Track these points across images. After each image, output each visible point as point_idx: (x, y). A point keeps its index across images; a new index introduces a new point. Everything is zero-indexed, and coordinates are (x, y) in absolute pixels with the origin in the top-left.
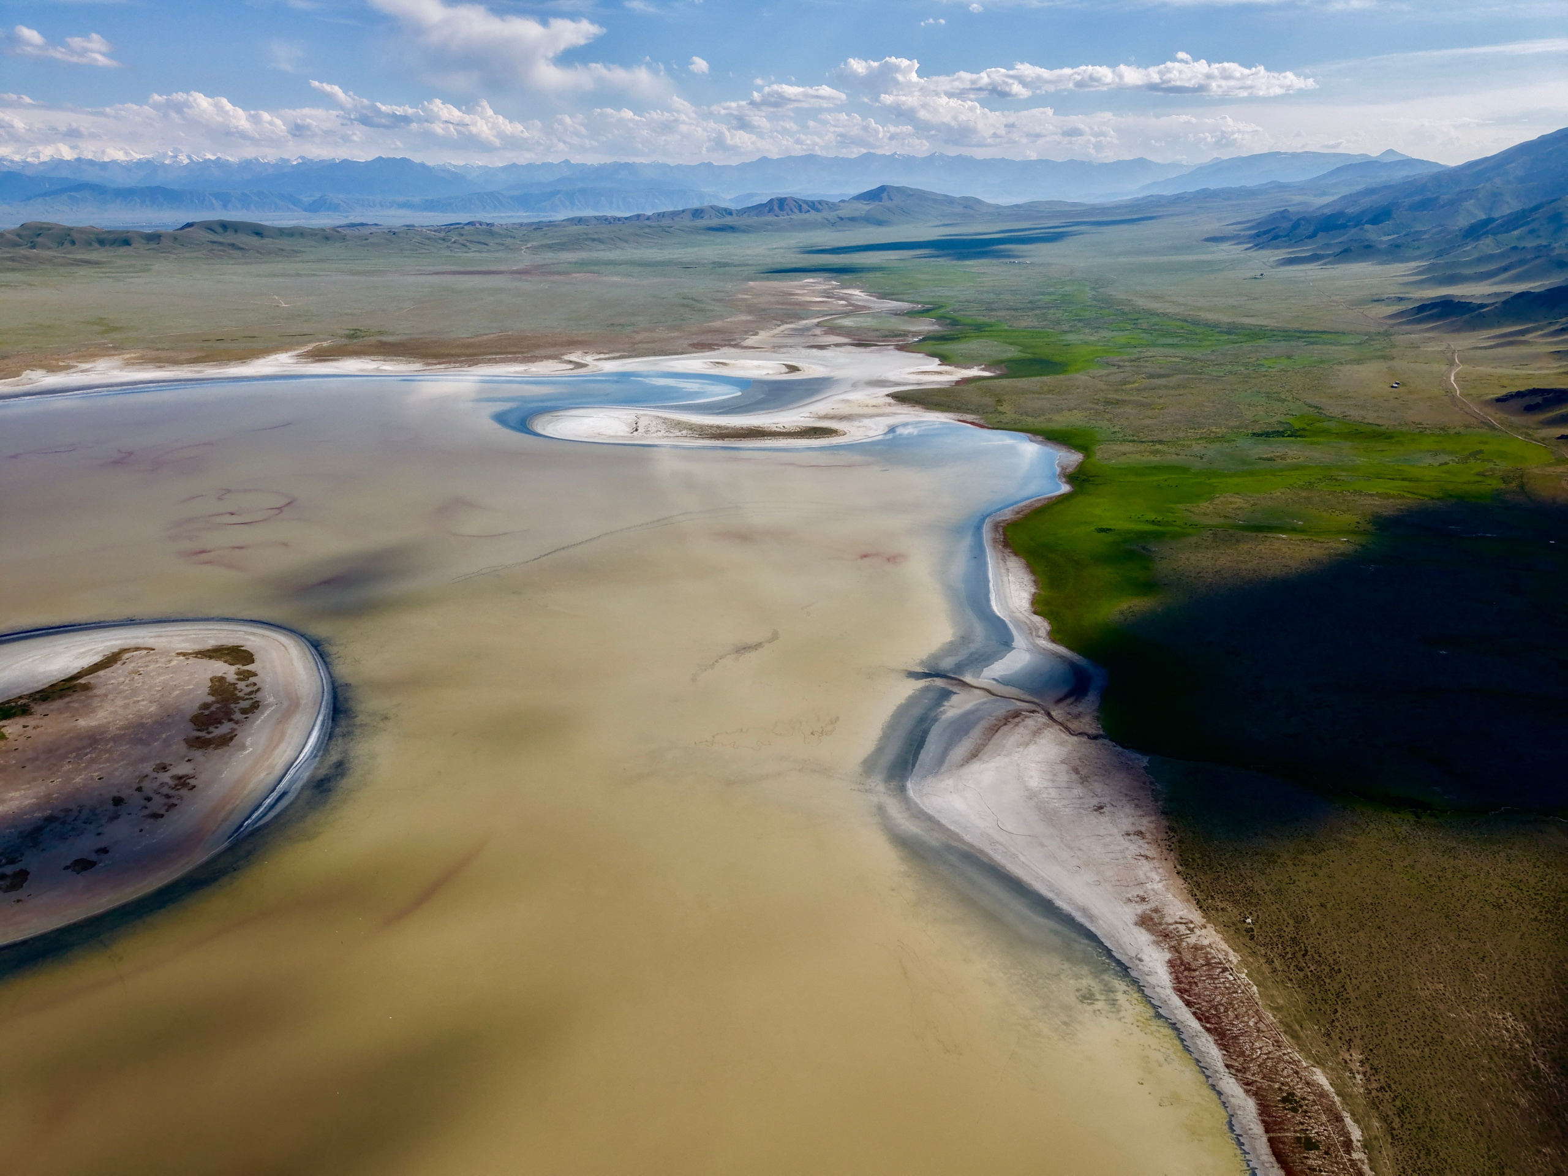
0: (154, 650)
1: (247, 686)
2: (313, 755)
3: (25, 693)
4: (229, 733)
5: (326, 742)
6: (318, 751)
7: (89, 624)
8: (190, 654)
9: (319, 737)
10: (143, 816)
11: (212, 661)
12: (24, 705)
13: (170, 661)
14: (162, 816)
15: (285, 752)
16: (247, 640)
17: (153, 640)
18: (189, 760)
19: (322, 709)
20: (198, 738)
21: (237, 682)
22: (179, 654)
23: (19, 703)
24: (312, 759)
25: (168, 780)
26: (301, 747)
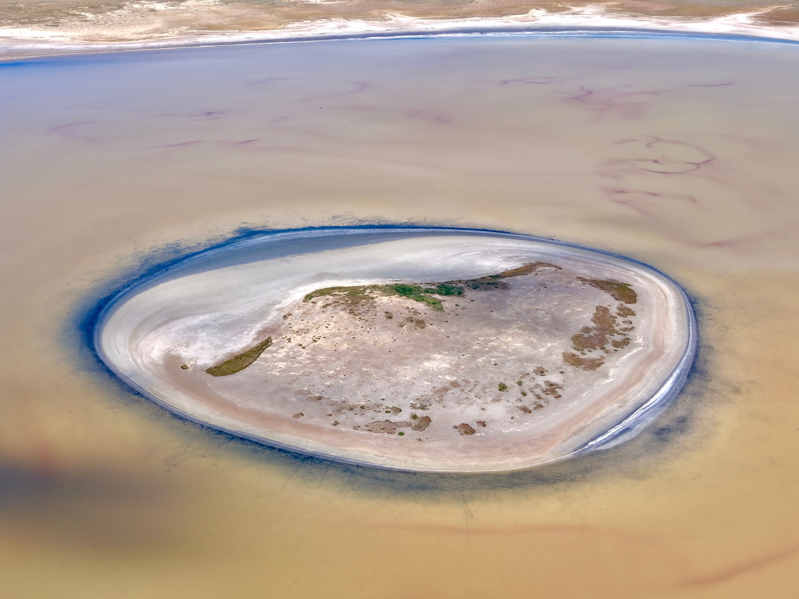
0: (561, 269)
1: (623, 322)
2: (662, 404)
3: (463, 279)
4: (599, 359)
5: (676, 395)
6: (668, 401)
7: (521, 235)
8: (587, 280)
9: (671, 389)
10: (517, 407)
11: (602, 292)
12: (461, 288)
13: (571, 282)
14: (530, 412)
15: (639, 392)
16: (636, 281)
17: (562, 260)
18: (562, 372)
19: (682, 364)
20: (573, 355)
21: (617, 316)
22: (578, 278)
23: (458, 286)
24: (660, 407)
25: (542, 383)
26: (654, 392)
